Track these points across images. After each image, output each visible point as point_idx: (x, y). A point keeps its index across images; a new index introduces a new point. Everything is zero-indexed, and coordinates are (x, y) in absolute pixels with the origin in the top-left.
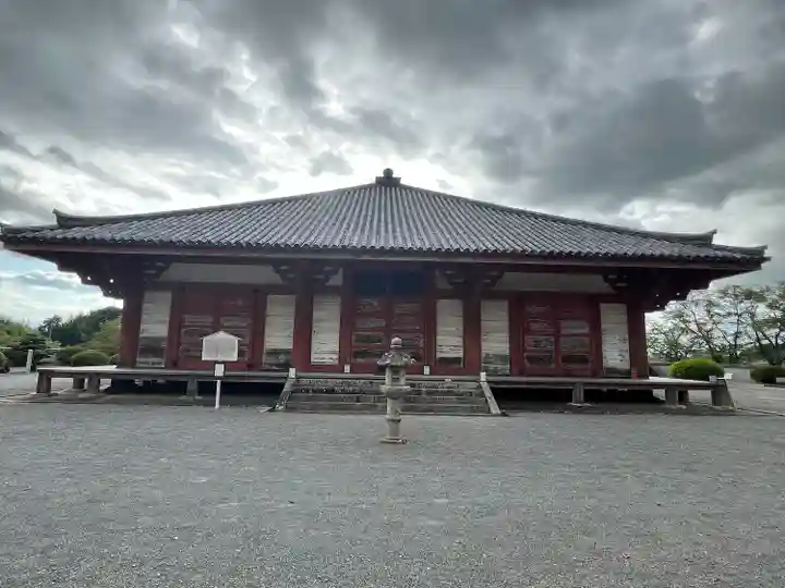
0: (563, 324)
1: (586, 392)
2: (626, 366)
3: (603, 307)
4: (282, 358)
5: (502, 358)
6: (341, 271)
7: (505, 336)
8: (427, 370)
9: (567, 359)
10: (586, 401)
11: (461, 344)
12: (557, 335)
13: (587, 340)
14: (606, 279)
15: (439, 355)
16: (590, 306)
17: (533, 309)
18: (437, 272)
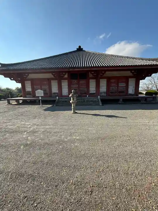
0: (119, 84)
1: (123, 100)
2: (133, 93)
3: (130, 79)
4: (56, 95)
5: (104, 93)
6: (67, 74)
7: (105, 87)
8: (88, 96)
9: (120, 92)
10: (123, 101)
11: (95, 90)
12: (118, 87)
13: (125, 88)
14: (131, 72)
15: (90, 92)
16: (126, 79)
17: (113, 81)
18: (90, 73)
